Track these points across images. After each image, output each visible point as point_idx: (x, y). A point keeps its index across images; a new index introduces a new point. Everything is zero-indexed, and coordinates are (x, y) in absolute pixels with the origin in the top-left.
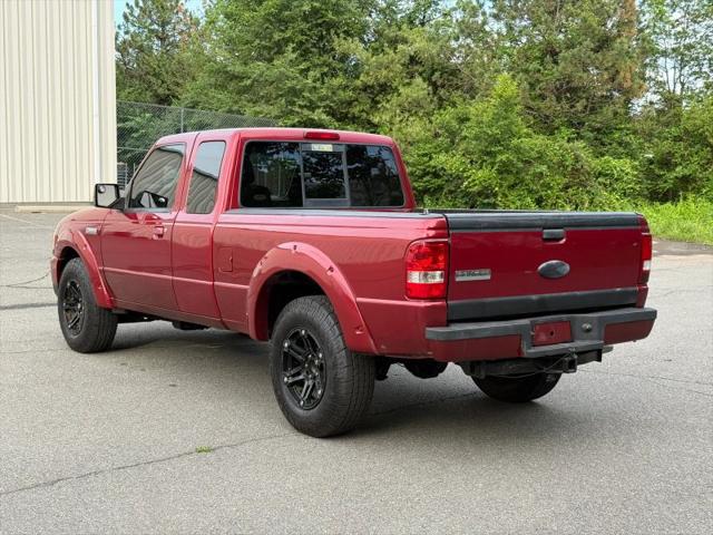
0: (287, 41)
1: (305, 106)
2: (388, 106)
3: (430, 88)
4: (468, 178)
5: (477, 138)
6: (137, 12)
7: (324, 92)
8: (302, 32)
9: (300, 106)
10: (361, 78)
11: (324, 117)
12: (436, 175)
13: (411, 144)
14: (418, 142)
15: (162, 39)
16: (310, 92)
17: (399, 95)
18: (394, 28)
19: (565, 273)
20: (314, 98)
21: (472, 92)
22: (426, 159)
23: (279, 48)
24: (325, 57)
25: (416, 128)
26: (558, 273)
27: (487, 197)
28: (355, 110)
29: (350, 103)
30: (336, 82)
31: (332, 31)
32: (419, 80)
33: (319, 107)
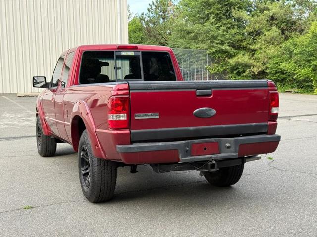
0: (211, 13)
1: (219, 43)
2: (259, 41)
3: (280, 31)
4: (297, 73)
5: (300, 53)
6: (153, 7)
7: (228, 36)
8: (218, 9)
9: (217, 44)
10: (246, 29)
11: (228, 48)
12: (282, 73)
13: (270, 58)
14: (274, 57)
15: (164, 19)
16: (221, 37)
17: (265, 35)
18: (263, 4)
19: (212, 114)
20: (223, 39)
21: (301, 31)
22: (277, 65)
23: (207, 17)
24: (229, 20)
25: (272, 51)
26: (207, 115)
27: (307, 82)
28: (244, 44)
29: (241, 41)
30: (234, 31)
31: (232, 8)
32: (274, 27)
33: (226, 43)
